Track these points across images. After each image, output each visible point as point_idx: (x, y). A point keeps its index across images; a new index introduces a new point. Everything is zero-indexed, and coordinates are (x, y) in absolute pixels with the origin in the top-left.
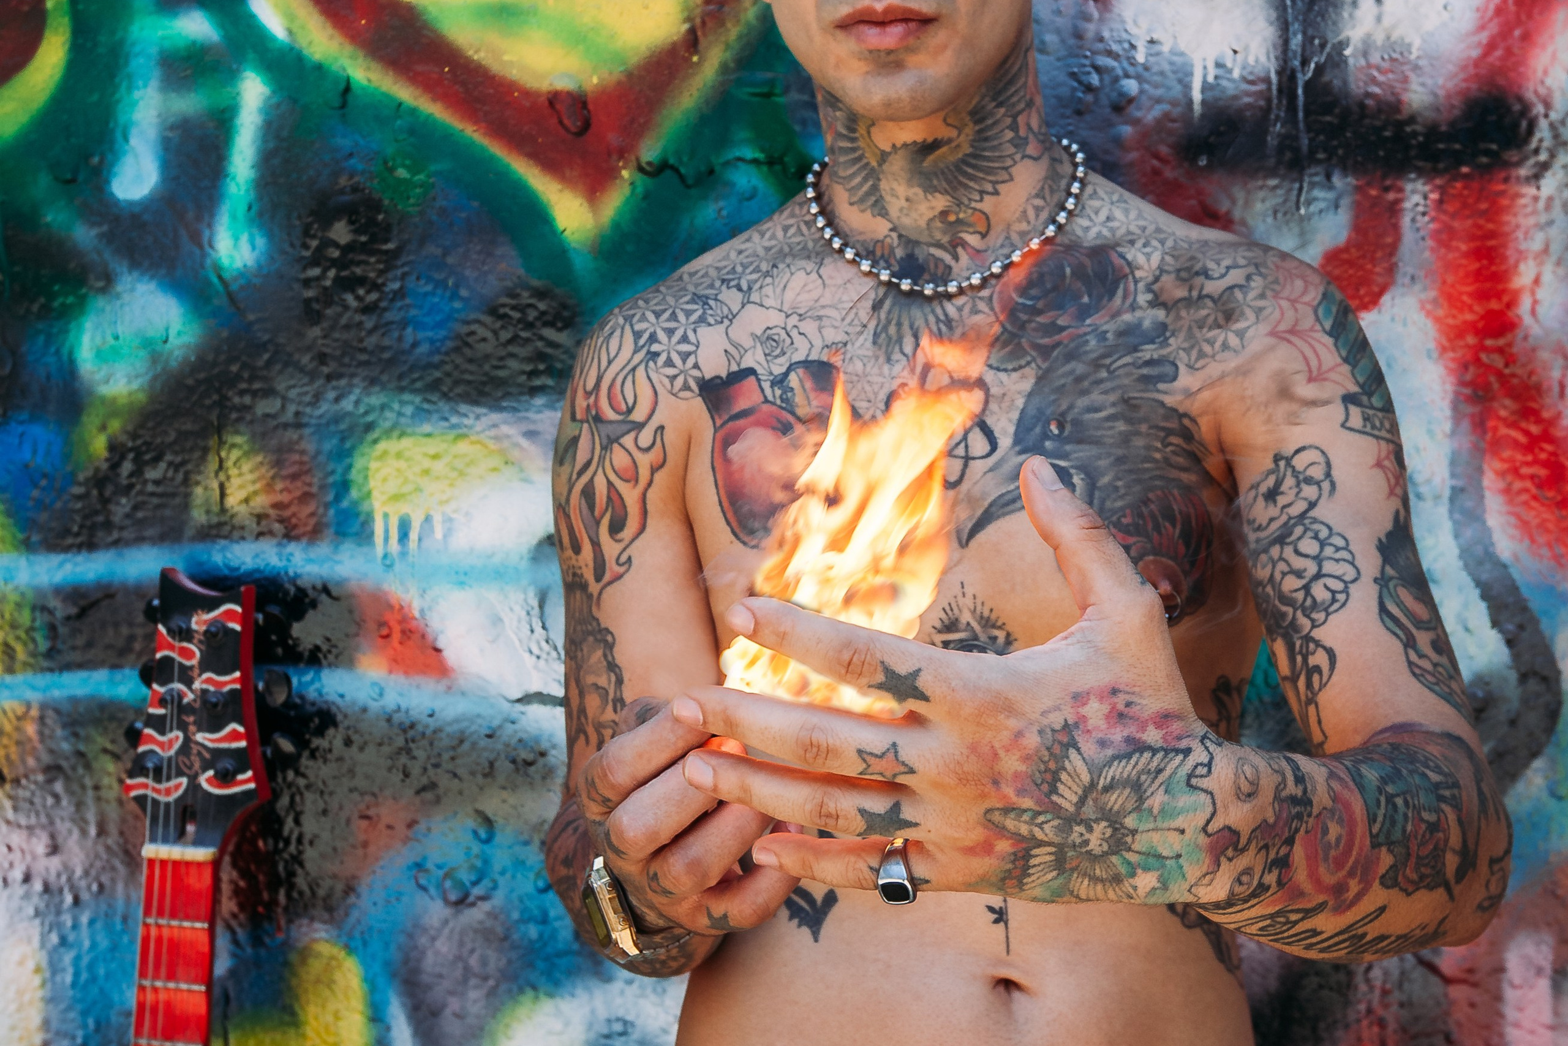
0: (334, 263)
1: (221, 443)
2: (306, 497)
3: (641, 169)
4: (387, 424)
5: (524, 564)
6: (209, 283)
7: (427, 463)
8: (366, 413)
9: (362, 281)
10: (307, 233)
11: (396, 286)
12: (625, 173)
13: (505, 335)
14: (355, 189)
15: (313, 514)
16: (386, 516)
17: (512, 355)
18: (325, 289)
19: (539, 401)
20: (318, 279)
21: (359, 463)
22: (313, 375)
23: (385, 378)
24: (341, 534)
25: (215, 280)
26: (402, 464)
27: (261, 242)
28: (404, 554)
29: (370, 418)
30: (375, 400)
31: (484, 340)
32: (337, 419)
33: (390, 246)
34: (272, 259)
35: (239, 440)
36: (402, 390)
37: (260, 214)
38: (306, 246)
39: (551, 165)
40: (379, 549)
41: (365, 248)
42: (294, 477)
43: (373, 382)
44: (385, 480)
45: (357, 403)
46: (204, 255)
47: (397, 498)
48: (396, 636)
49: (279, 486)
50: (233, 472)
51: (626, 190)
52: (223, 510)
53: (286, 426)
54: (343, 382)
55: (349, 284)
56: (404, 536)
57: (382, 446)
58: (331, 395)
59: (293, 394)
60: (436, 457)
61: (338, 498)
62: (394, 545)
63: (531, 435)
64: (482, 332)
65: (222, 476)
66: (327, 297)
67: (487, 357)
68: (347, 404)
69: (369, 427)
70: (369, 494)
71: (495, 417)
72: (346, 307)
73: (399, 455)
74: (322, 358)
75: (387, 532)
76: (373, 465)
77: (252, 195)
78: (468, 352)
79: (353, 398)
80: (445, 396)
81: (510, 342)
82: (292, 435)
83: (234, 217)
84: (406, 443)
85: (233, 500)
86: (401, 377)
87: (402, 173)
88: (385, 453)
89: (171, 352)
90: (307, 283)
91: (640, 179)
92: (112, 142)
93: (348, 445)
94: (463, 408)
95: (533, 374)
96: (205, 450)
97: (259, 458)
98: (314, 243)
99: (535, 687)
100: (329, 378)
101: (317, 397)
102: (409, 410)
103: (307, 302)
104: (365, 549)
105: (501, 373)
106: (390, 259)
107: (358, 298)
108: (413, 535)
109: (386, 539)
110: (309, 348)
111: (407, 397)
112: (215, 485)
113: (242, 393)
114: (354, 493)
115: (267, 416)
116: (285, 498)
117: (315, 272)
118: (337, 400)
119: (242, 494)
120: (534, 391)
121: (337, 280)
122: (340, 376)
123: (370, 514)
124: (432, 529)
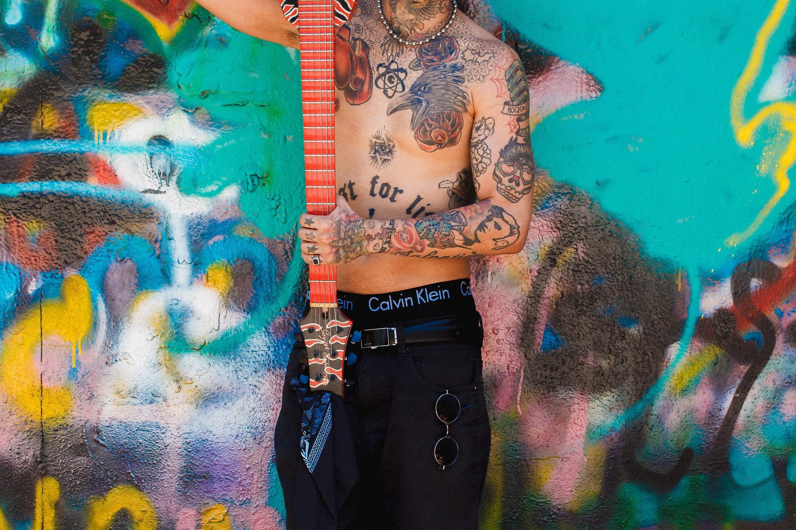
0: (82, 46)
1: (42, 106)
2: (71, 125)
3: (186, 16)
4: (100, 100)
5: (145, 147)
6: (39, 53)
7: (113, 113)
8: (93, 96)
9: (92, 52)
10: (73, 36)
11: (103, 54)
12: (181, 17)
13: (140, 70)
14: (90, 21)
15: (73, 130)
16: (99, 130)
17: (142, 77)
18: (79, 55)
19: (151, 92)
20: (77, 51)
21: (90, 113)
22: (74, 83)
23: (99, 84)
24: (83, 137)
25: (41, 52)
26: (104, 113)
27: (57, 38)
28: (105, 143)
29: (93, 98)
30: (95, 92)
31: (133, 72)
32: (83, 98)
33: (102, 40)
34: (61, 46)
35: (48, 105)
36: (105, 88)
37: (57, 30)
38: (73, 40)
39: (156, 14)
40: (96, 143)
41: (94, 41)
42: (67, 118)
43: (95, 85)
44: (99, 118)
45: (89, 92)
46: (37, 43)
47: (103, 124)
48: (101, 171)
49: (62, 121)
50: (47, 116)
51: (181, 23)
52: (42, 129)
53: (65, 100)
54: (85, 86)
55: (87, 53)
56: (105, 137)
57: (97, 107)
59: (67, 90)
60: (116, 111)
61: (82, 125)
62: (101, 141)
63: (148, 103)
64: (133, 69)
65: (42, 117)
66: (80, 58)
67: (134, 77)
68: (86, 93)
69: (93, 101)
70: (93, 122)
71: (137, 97)
72: (86, 61)
73: (103, 110)
74: (78, 78)
75: (99, 136)
76: (95, 113)
77: (54, 23)
78: (127, 76)
79: (88, 91)
80: (119, 90)
81: (141, 72)
82: (66, 104)
83: (48, 31)
84: (105, 106)
85: (46, 125)
86: (104, 84)
87: (105, 16)
88: (99, 109)
89: (25, 76)
90: (73, 53)
91: (185, 19)
92: (6, 5)
93: (86, 107)
94: (126, 94)
95: (150, 83)
96: (37, 109)
97: (55, 111)
98: (76, 39)
99: (148, 188)
100: (80, 84)
101: (76, 90)
102: (107, 95)
103: (73, 59)
104: (91, 142)
105: (139, 83)
106: (101, 45)
107: (90, 58)
108: (108, 137)
109: (99, 138)
110: (73, 75)
111: (106, 90)
112: (40, 121)
113: (49, 89)
114: (88, 123)
115: (58, 97)
116: (64, 124)
117: (76, 49)
118: (83, 91)
119: (49, 124)
120: (150, 89)
121: (83, 52)
122: (84, 83)
123: (93, 130)
124: (114, 134)
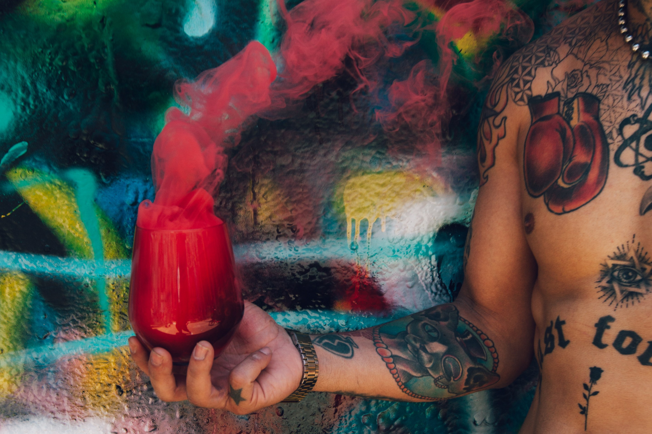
1: (254, 184)
2: (305, 213)
4: (356, 167)
5: (431, 243)
7: (379, 189)
8: (343, 162)
15: (310, 223)
16: (353, 221)
21: (338, 191)
22: (311, 141)
23: (354, 140)
24: (325, 235)
26: (363, 191)
28: (363, 242)
29: (344, 165)
30: (347, 155)
32: (325, 166)
35: (266, 181)
36: (365, 147)
40: (349, 241)
42: (298, 202)
43: (347, 143)
44: (354, 200)
45: (337, 156)
47: (360, 210)
48: (357, 289)
49: (289, 208)
50: (263, 200)
52: (256, 224)
53: (294, 172)
54: (329, 144)
56: (363, 233)
57: (352, 180)
58: (322, 152)
59: (298, 153)
60: (383, 185)
61: (325, 212)
62: (358, 238)
63: (438, 170)
65: (255, 203)
68: (331, 157)
69: (344, 170)
70: (344, 208)
71: (419, 160)
73: (362, 185)
74: (317, 131)
75: (353, 230)
76: (347, 192)
79: (335, 153)
80: (390, 150)
82: (298, 177)
84: (365, 178)
85: (263, 217)
86: (363, 140)
88: (354, 184)
93: (332, 181)
94: (400, 156)
96: (245, 189)
97: (278, 192)
100: (321, 142)
101: (314, 153)
102: (368, 159)
104: (340, 241)
108: (369, 231)
109: (353, 234)
111: (367, 151)
112: (251, 210)
113: (268, 153)
114: (335, 210)
115: (283, 166)
116: (293, 214)
118: (325, 155)
119: (267, 214)
123: (344, 221)
124: (380, 226)
